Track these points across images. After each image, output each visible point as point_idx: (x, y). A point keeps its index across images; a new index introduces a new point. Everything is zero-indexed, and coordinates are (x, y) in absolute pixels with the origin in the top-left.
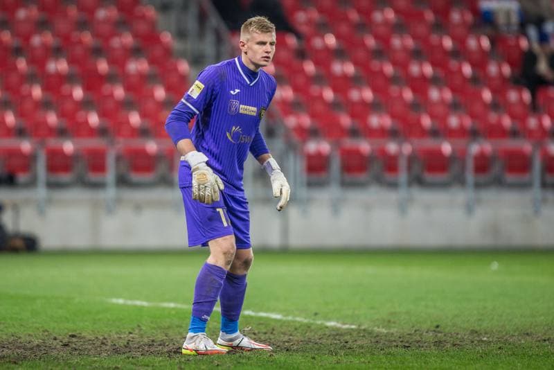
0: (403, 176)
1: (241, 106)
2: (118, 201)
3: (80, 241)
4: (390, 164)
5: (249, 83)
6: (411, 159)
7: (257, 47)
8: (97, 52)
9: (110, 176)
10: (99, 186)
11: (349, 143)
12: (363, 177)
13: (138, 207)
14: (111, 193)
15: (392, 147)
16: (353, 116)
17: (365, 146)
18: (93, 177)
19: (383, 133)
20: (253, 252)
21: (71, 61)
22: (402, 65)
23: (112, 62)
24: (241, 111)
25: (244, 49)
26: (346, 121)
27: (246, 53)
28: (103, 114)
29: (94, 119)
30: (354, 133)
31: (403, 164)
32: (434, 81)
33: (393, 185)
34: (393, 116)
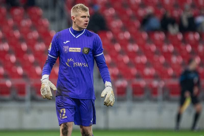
0: (160, 96)
1: (70, 48)
2: (32, 108)
3: (13, 126)
4: (154, 91)
5: (75, 36)
6: (164, 89)
7: (81, 19)
8: (22, 40)
9: (27, 96)
10: (22, 101)
11: (136, 81)
12: (142, 96)
13: (40, 111)
14: (28, 104)
15: (155, 83)
16: (138, 68)
17: (143, 83)
18: (20, 97)
19: (151, 77)
20: (93, 131)
21: (10, 44)
22: (159, 46)
23: (28, 44)
24: (70, 51)
25: (74, 20)
26: (134, 71)
27: (75, 22)
28: (24, 68)
29: (20, 70)
30: (138, 77)
31: (160, 91)
32: (174, 53)
33: (156, 101)
34: (156, 69)
